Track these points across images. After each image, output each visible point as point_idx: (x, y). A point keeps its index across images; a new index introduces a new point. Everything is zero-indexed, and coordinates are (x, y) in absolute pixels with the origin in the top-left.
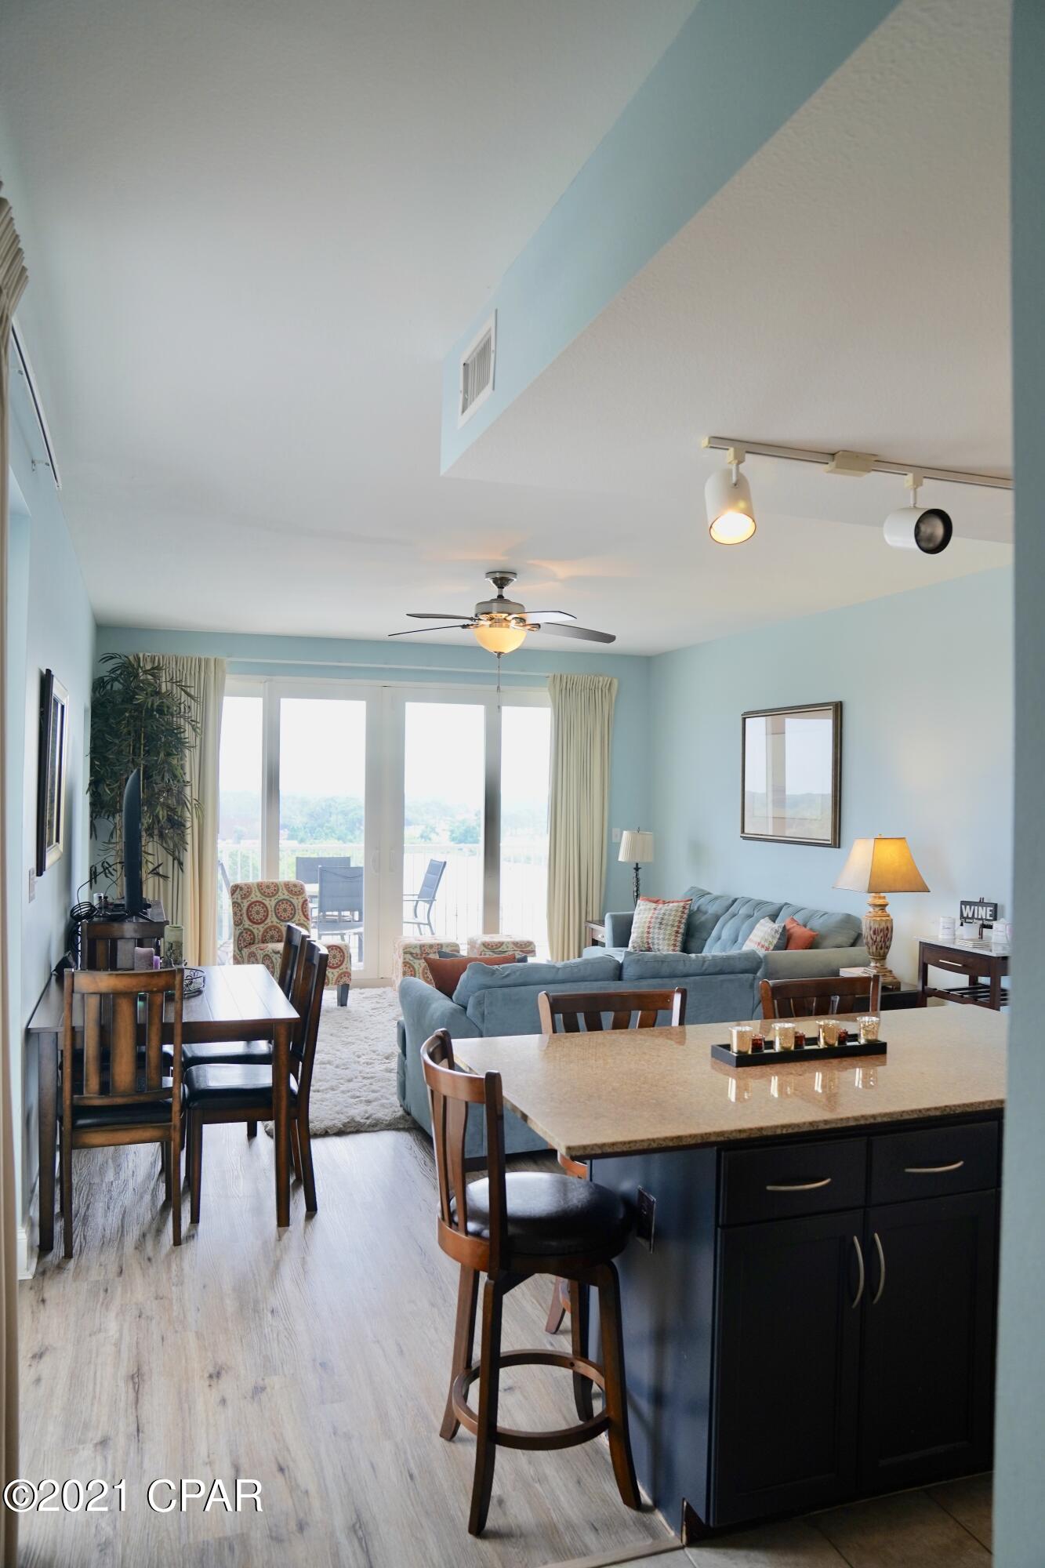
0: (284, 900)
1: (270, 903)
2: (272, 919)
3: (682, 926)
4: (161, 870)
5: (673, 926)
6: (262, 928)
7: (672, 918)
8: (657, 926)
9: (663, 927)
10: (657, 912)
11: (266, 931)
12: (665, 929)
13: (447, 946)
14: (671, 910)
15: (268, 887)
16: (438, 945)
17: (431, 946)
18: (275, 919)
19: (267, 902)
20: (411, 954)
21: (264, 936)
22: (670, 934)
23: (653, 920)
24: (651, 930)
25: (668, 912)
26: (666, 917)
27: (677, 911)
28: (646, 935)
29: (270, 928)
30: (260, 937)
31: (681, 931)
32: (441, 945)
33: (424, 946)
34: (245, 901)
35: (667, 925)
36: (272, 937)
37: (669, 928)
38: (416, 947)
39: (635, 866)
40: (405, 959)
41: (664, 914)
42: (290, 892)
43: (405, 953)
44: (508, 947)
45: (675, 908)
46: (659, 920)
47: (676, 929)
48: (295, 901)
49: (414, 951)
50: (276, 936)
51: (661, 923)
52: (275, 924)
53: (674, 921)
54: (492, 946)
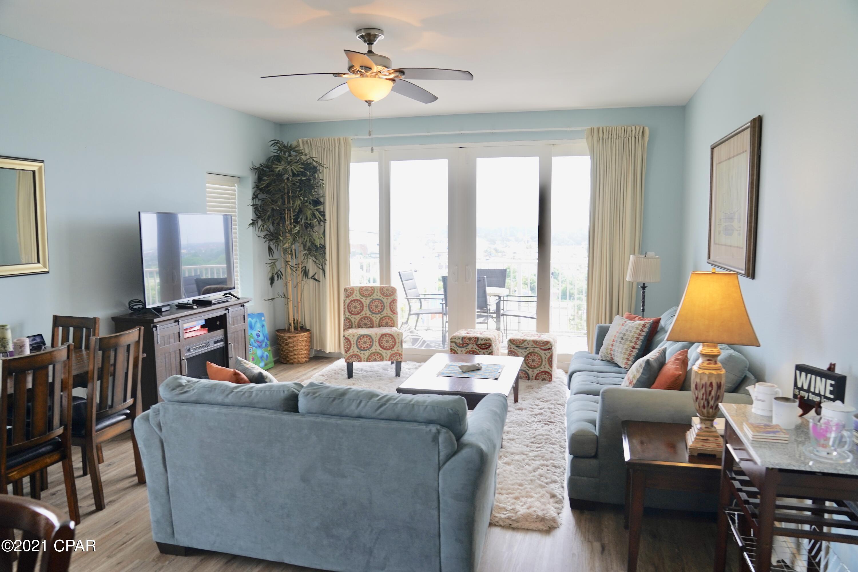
0: (377, 299)
1: (366, 301)
2: (366, 312)
3: (639, 342)
4: (316, 277)
5: (631, 341)
6: (357, 317)
7: (632, 334)
8: (619, 340)
9: (623, 341)
10: (623, 327)
11: (361, 320)
12: (624, 344)
13: (482, 340)
14: (633, 327)
15: (367, 290)
16: (476, 338)
17: (470, 339)
18: (368, 312)
19: (363, 300)
20: (456, 343)
21: (359, 323)
22: (627, 349)
23: (618, 335)
24: (615, 343)
25: (630, 329)
26: (628, 333)
27: (637, 328)
28: (610, 347)
29: (364, 318)
30: (356, 324)
31: (638, 347)
32: (477, 339)
33: (465, 338)
34: (347, 299)
35: (627, 340)
36: (366, 324)
37: (628, 343)
38: (459, 338)
39: (642, 285)
40: (451, 346)
41: (627, 330)
42: (383, 294)
43: (452, 342)
44: (528, 344)
45: (636, 326)
46: (621, 335)
47: (633, 344)
48: (385, 300)
49: (458, 341)
50: (369, 323)
51: (622, 338)
52: (368, 315)
53: (633, 337)
54: (517, 342)
